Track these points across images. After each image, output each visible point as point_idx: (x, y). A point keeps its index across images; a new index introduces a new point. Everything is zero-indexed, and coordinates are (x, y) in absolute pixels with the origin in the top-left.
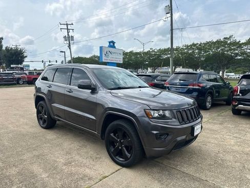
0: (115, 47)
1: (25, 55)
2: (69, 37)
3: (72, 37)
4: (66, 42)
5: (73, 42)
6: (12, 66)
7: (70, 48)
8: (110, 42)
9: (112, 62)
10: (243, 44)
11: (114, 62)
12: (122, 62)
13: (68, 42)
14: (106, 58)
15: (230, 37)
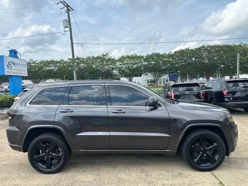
0: (17, 57)
8: (11, 51)
9: (16, 75)
10: (117, 61)
11: (19, 75)
12: (27, 75)
14: (10, 71)
15: (107, 54)
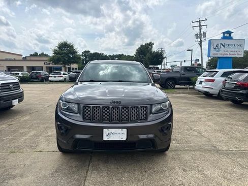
0: (231, 38)
1: (164, 57)
2: (200, 34)
3: (204, 33)
4: (196, 40)
5: (205, 38)
6: (150, 66)
7: (201, 46)
8: (224, 33)
12: (242, 56)
13: (199, 40)
14: (216, 52)
